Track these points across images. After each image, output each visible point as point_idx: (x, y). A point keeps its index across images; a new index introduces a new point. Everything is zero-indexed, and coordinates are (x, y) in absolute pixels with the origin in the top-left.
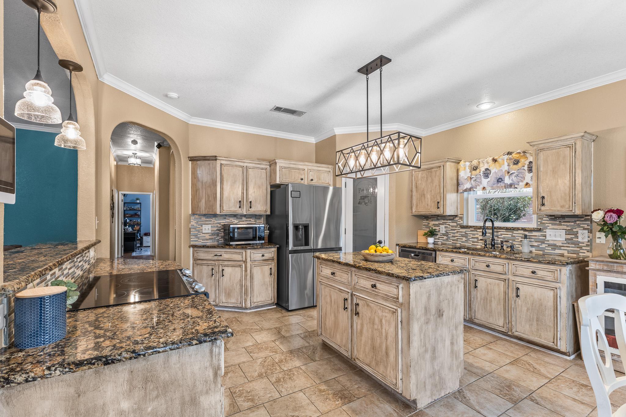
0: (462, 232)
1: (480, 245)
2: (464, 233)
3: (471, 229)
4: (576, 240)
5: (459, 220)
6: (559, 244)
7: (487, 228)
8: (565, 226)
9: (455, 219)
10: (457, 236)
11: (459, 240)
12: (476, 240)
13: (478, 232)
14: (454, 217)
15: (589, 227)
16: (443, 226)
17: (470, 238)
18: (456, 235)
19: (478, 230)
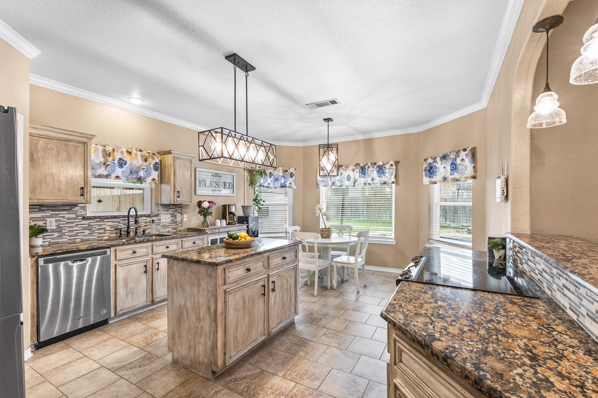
0: (85, 224)
1: (107, 236)
2: (87, 225)
3: (96, 220)
4: (176, 220)
5: (79, 211)
6: (168, 224)
7: (139, 217)
8: (171, 211)
9: (73, 209)
10: (77, 230)
11: (79, 234)
12: (103, 231)
13: (106, 222)
14: (72, 206)
15: (181, 212)
16: (53, 220)
17: (96, 230)
18: (75, 228)
19: (105, 220)
